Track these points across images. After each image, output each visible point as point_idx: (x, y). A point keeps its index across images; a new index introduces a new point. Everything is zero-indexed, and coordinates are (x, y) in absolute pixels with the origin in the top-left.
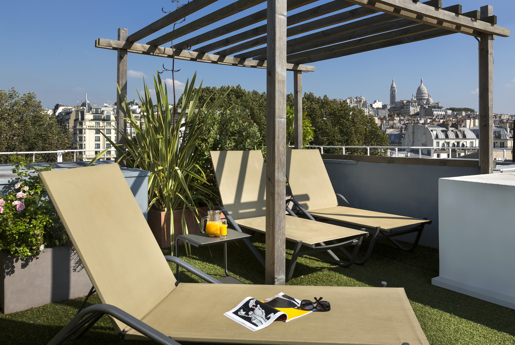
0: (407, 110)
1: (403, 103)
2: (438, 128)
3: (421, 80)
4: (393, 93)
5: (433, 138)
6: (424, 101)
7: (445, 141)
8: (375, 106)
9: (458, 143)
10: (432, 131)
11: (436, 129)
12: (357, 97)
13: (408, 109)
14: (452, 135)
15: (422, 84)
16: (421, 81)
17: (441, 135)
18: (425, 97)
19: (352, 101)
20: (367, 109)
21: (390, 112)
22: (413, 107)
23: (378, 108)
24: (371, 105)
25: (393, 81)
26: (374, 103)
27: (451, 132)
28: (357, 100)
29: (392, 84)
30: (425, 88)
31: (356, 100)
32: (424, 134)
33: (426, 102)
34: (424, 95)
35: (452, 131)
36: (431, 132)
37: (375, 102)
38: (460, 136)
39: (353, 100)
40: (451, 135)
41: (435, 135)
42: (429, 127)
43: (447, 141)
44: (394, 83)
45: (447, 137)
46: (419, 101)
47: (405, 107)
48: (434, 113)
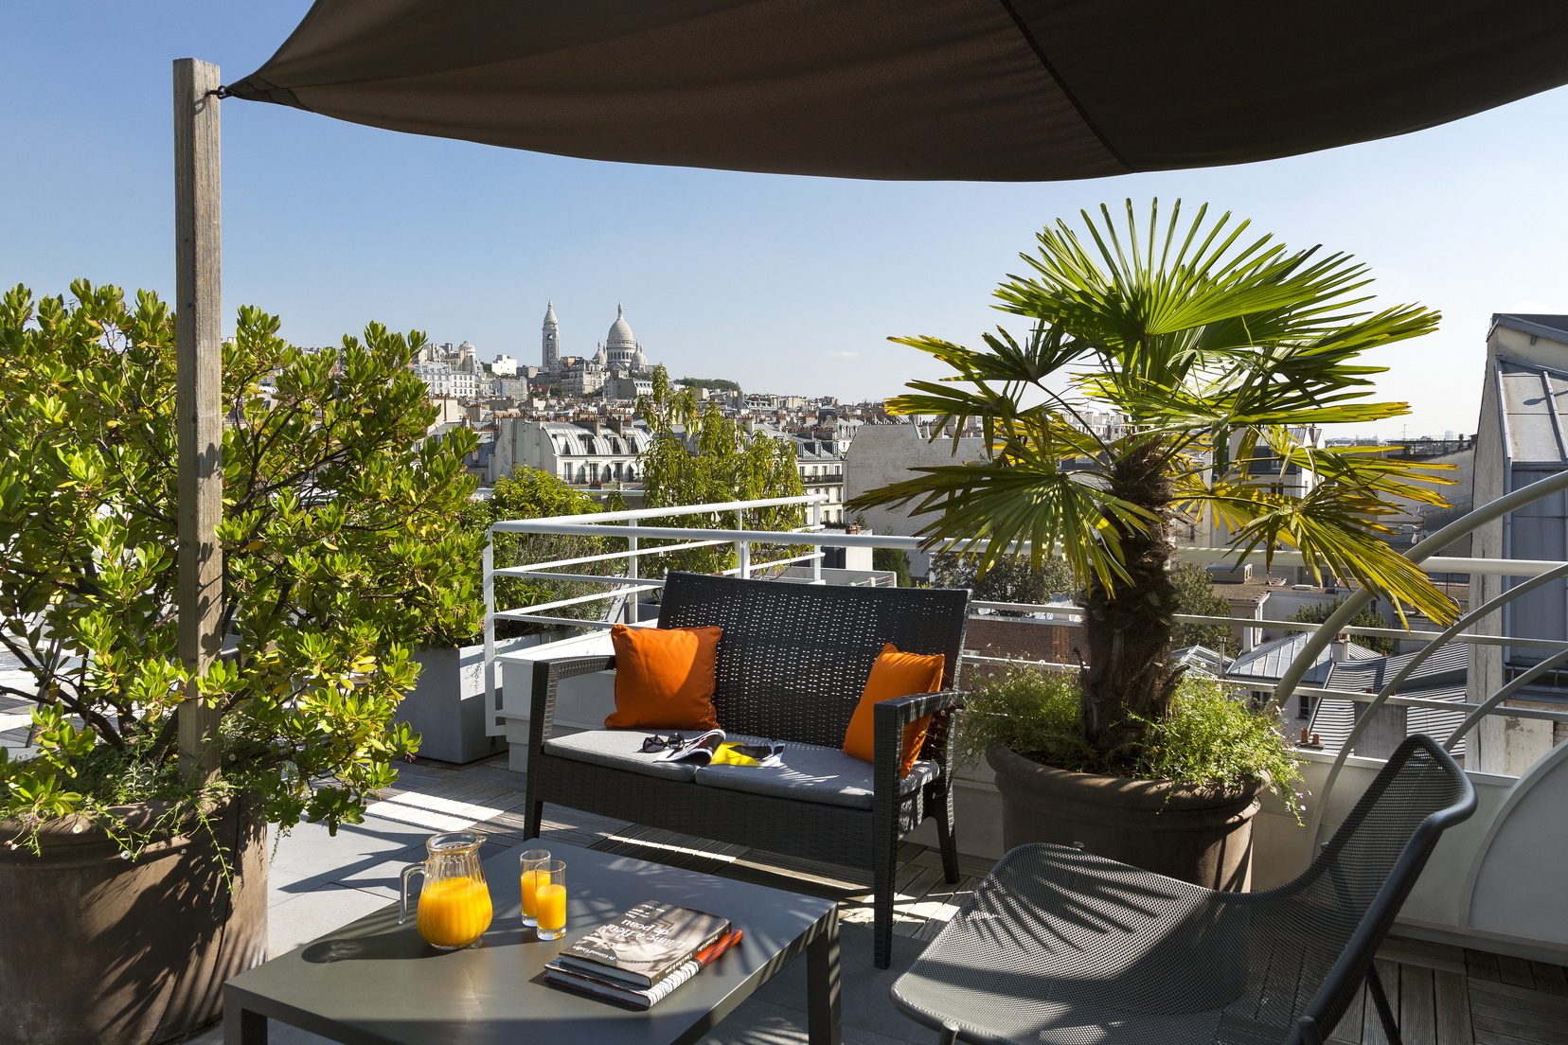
0: (575, 381)
1: (566, 365)
2: (571, 431)
3: (619, 306)
4: (551, 337)
5: (558, 453)
6: (626, 360)
7: (587, 462)
8: (498, 369)
9: (619, 466)
10: (555, 436)
11: (567, 431)
12: (447, 344)
13: (578, 379)
14: (605, 446)
15: (622, 318)
16: (620, 311)
17: (578, 448)
18: (629, 351)
19: (435, 355)
20: (473, 377)
21: (535, 386)
22: (590, 373)
23: (506, 376)
24: (487, 368)
25: (549, 306)
26: (496, 362)
27: (602, 440)
28: (447, 352)
29: (548, 313)
30: (629, 329)
31: (443, 351)
32: (538, 445)
33: (631, 364)
34: (627, 345)
35: (606, 437)
36: (553, 440)
37: (500, 358)
38: (624, 448)
39: (437, 352)
40: (602, 445)
41: (562, 448)
42: (549, 427)
43: (592, 460)
44: (552, 310)
45: (592, 451)
46: (613, 360)
47: (570, 374)
48: (638, 389)
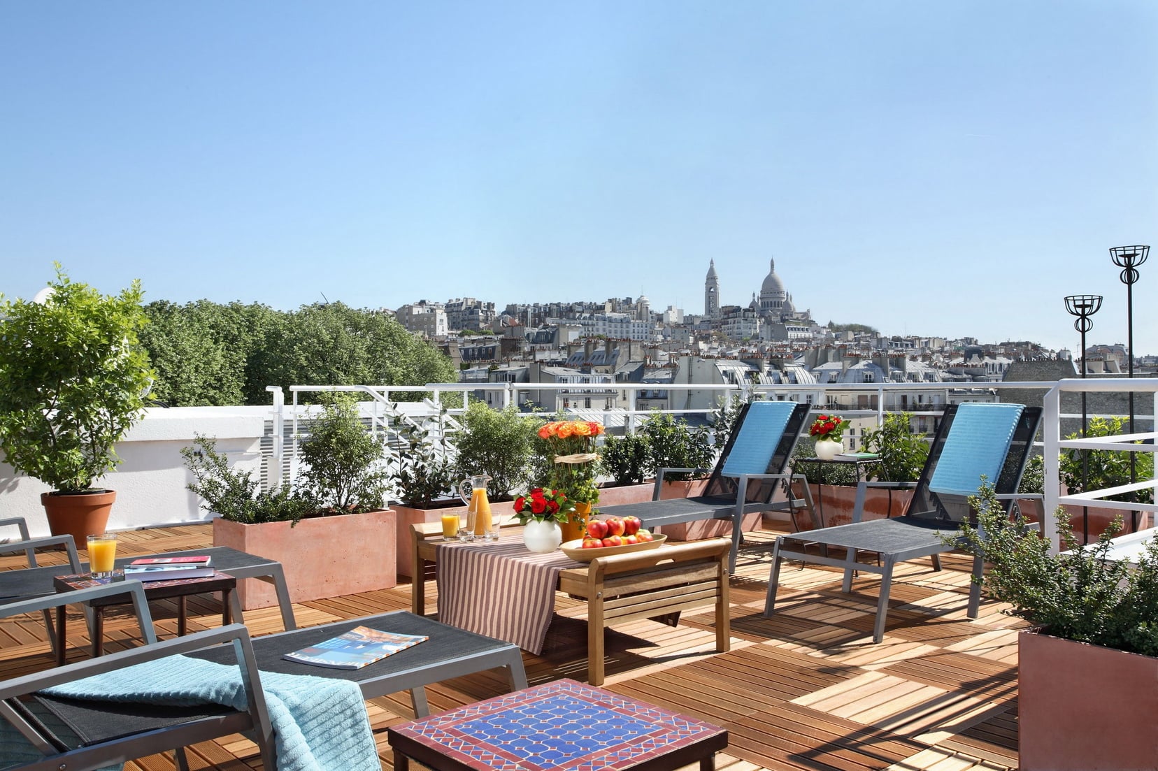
2: (740, 367)
4: (712, 290)
6: (778, 308)
13: (736, 325)
14: (769, 381)
15: (776, 268)
16: (773, 265)
18: (780, 301)
19: (618, 307)
22: (746, 320)
23: (674, 325)
25: (713, 261)
26: (667, 312)
29: (710, 269)
32: (711, 379)
33: (783, 310)
34: (778, 295)
35: (769, 372)
37: (670, 309)
42: (720, 365)
44: (715, 264)
46: (766, 308)
47: (729, 320)
48: (789, 333)
